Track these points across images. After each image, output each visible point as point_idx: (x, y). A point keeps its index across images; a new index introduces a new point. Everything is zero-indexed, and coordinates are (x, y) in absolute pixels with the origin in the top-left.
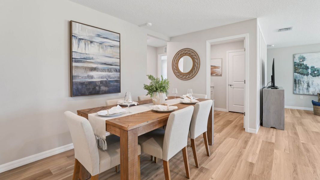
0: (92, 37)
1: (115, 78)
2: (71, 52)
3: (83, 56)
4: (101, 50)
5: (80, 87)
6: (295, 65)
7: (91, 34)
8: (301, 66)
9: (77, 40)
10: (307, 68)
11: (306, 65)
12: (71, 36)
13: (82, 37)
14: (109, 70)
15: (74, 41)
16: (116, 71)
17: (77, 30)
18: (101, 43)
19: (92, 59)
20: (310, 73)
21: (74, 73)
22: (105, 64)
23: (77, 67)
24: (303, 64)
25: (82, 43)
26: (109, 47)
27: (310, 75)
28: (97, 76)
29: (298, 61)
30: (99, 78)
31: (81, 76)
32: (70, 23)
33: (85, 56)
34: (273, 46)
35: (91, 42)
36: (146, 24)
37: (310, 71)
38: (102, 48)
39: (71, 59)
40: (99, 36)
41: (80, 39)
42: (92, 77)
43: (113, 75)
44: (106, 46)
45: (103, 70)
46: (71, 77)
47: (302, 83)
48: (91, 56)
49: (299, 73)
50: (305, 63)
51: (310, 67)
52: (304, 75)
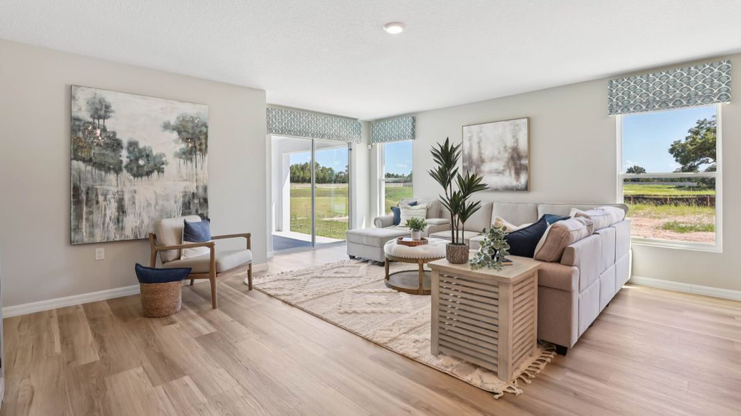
8: (97, 135)
10: (116, 144)
11: (114, 133)
20: (124, 164)
24: (104, 129)
27: (125, 171)
29: (85, 115)
37: (124, 155)
47: (101, 198)
49: (89, 161)
50: (110, 124)
51: (125, 143)
52: (108, 170)
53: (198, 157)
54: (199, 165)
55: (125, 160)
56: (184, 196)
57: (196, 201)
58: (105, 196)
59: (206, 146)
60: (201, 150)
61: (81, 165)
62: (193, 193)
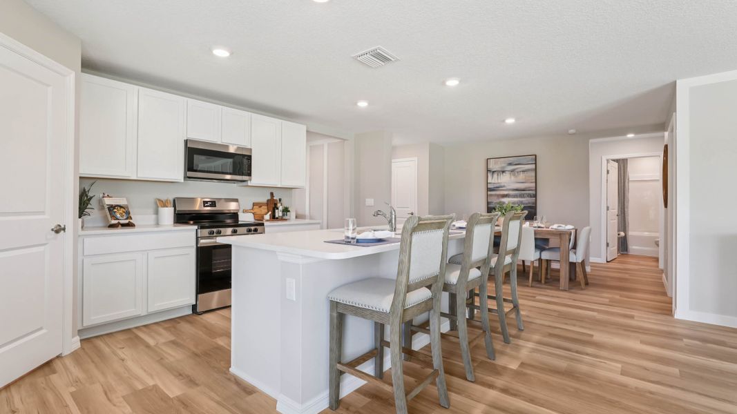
0: (504, 167)
1: (529, 203)
2: (487, 183)
3: (495, 186)
4: (513, 177)
7: (504, 165)
9: (491, 173)
12: (488, 170)
13: (495, 170)
14: (521, 195)
15: (490, 175)
16: (530, 196)
17: (492, 165)
18: (513, 171)
19: (504, 186)
21: (489, 201)
22: (517, 190)
23: (491, 195)
25: (495, 175)
26: (521, 173)
31: (495, 202)
32: (487, 160)
33: (498, 185)
35: (503, 172)
38: (514, 175)
39: (489, 190)
40: (510, 164)
41: (494, 172)
43: (529, 201)
44: (518, 172)
45: (515, 196)
46: (488, 203)
48: (502, 184)
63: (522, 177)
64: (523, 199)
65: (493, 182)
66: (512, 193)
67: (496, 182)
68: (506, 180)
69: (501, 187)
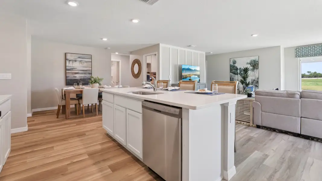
0: (76, 59)
1: (89, 77)
2: (66, 66)
3: (71, 68)
4: (81, 64)
5: (70, 81)
6: (230, 67)
7: (76, 58)
8: (234, 68)
9: (68, 61)
10: (237, 69)
11: (237, 67)
12: (66, 59)
13: (71, 59)
14: (85, 74)
15: (67, 62)
16: (89, 74)
17: (69, 57)
18: (80, 61)
19: (76, 68)
20: (239, 73)
21: (67, 76)
22: (83, 71)
23: (68, 73)
24: (235, 66)
25: (71, 62)
26: (85, 62)
27: (239, 74)
28: (78, 76)
29: (232, 64)
30: (79, 77)
31: (71, 76)
32: (66, 54)
33: (72, 68)
34: (212, 53)
35: (75, 61)
36: (107, 48)
37: (239, 71)
38: (81, 63)
39: (66, 70)
40: (79, 58)
41: (70, 60)
42: (76, 77)
43: (88, 76)
44: (83, 62)
45: (82, 74)
46: (66, 77)
47: (234, 80)
48: (75, 67)
49: (233, 73)
50: (236, 65)
51: (239, 68)
52: (236, 74)
53: (255, 70)
54: (256, 72)
55: (239, 72)
56: (252, 80)
57: (255, 82)
58: (235, 80)
59: (258, 67)
60: (256, 68)
61: (231, 73)
62: (254, 80)
63: (85, 64)
64: (85, 75)
65: (70, 66)
66: (80, 72)
67: (71, 65)
68: (77, 66)
69: (75, 69)
